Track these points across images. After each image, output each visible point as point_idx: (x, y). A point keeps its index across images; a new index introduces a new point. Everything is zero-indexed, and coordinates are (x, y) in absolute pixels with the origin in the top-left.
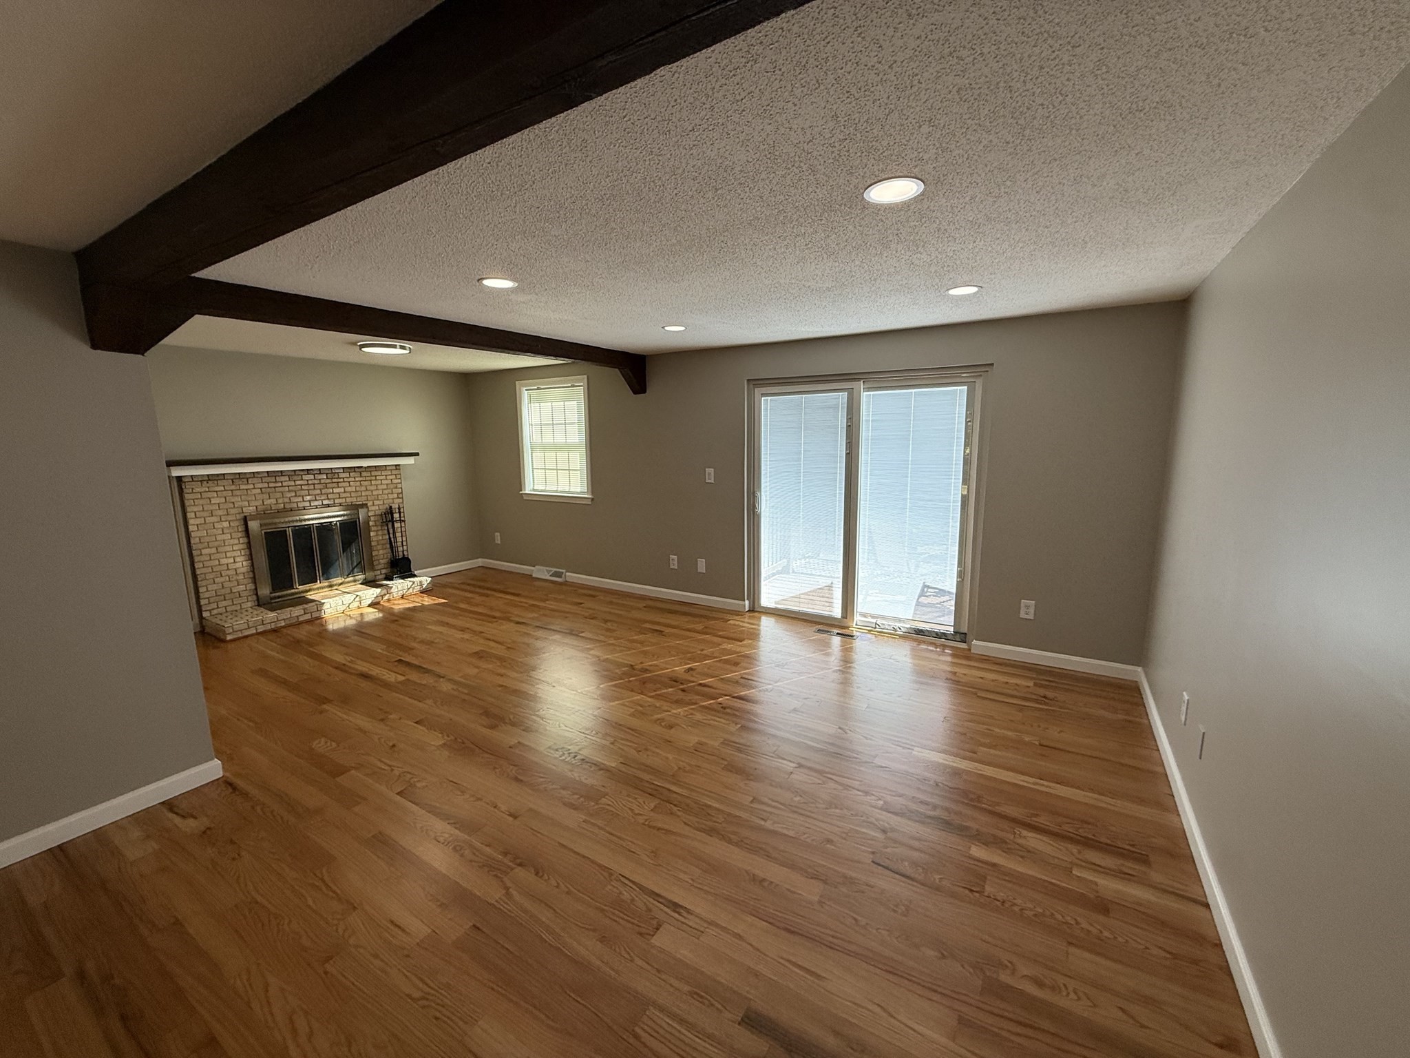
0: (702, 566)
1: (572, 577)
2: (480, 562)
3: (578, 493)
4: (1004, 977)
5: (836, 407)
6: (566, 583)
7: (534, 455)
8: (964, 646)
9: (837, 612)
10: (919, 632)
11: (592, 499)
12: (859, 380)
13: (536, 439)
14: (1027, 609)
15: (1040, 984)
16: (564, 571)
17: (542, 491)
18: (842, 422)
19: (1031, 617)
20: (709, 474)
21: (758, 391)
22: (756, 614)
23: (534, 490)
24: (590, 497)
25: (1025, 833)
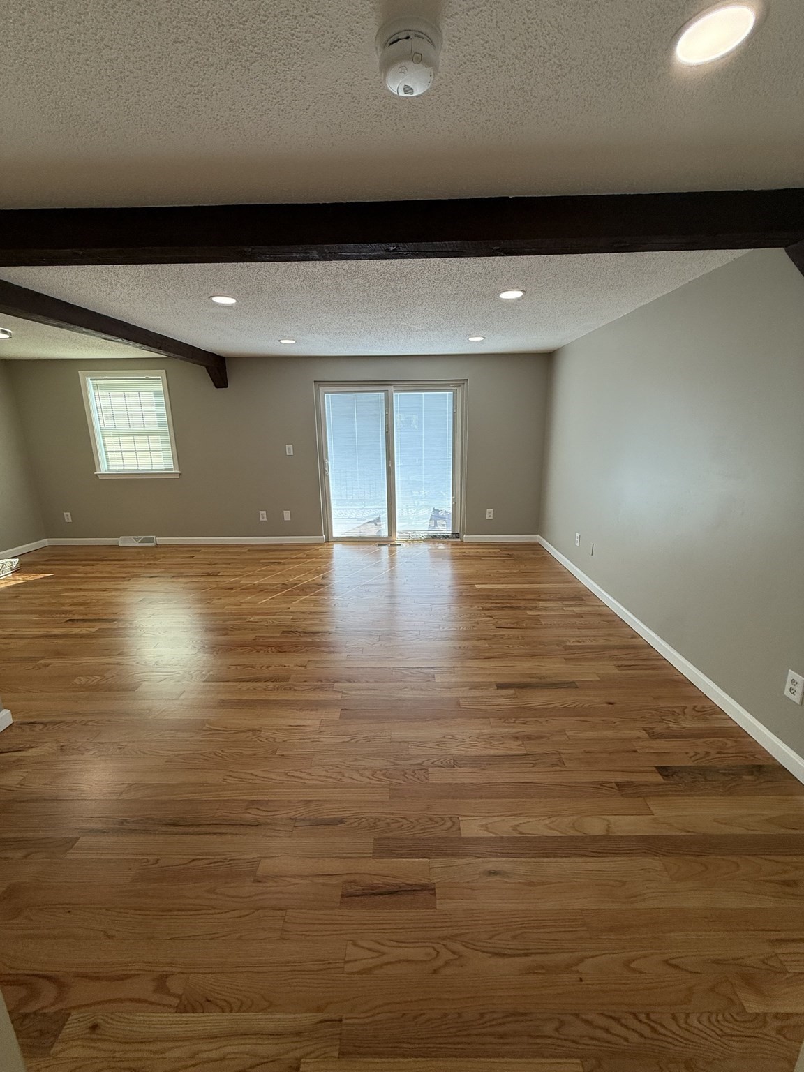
0: (287, 515)
1: (161, 540)
2: (46, 542)
3: (162, 470)
4: (568, 644)
5: (377, 402)
6: (157, 546)
7: (106, 439)
8: (459, 540)
9: (385, 533)
10: (434, 537)
11: (180, 474)
12: (391, 385)
13: (109, 425)
14: (489, 514)
15: (579, 642)
16: (154, 537)
17: (121, 470)
18: (382, 413)
19: (491, 518)
20: (289, 449)
21: (321, 389)
22: (330, 543)
23: (109, 470)
24: (179, 472)
25: (540, 602)
